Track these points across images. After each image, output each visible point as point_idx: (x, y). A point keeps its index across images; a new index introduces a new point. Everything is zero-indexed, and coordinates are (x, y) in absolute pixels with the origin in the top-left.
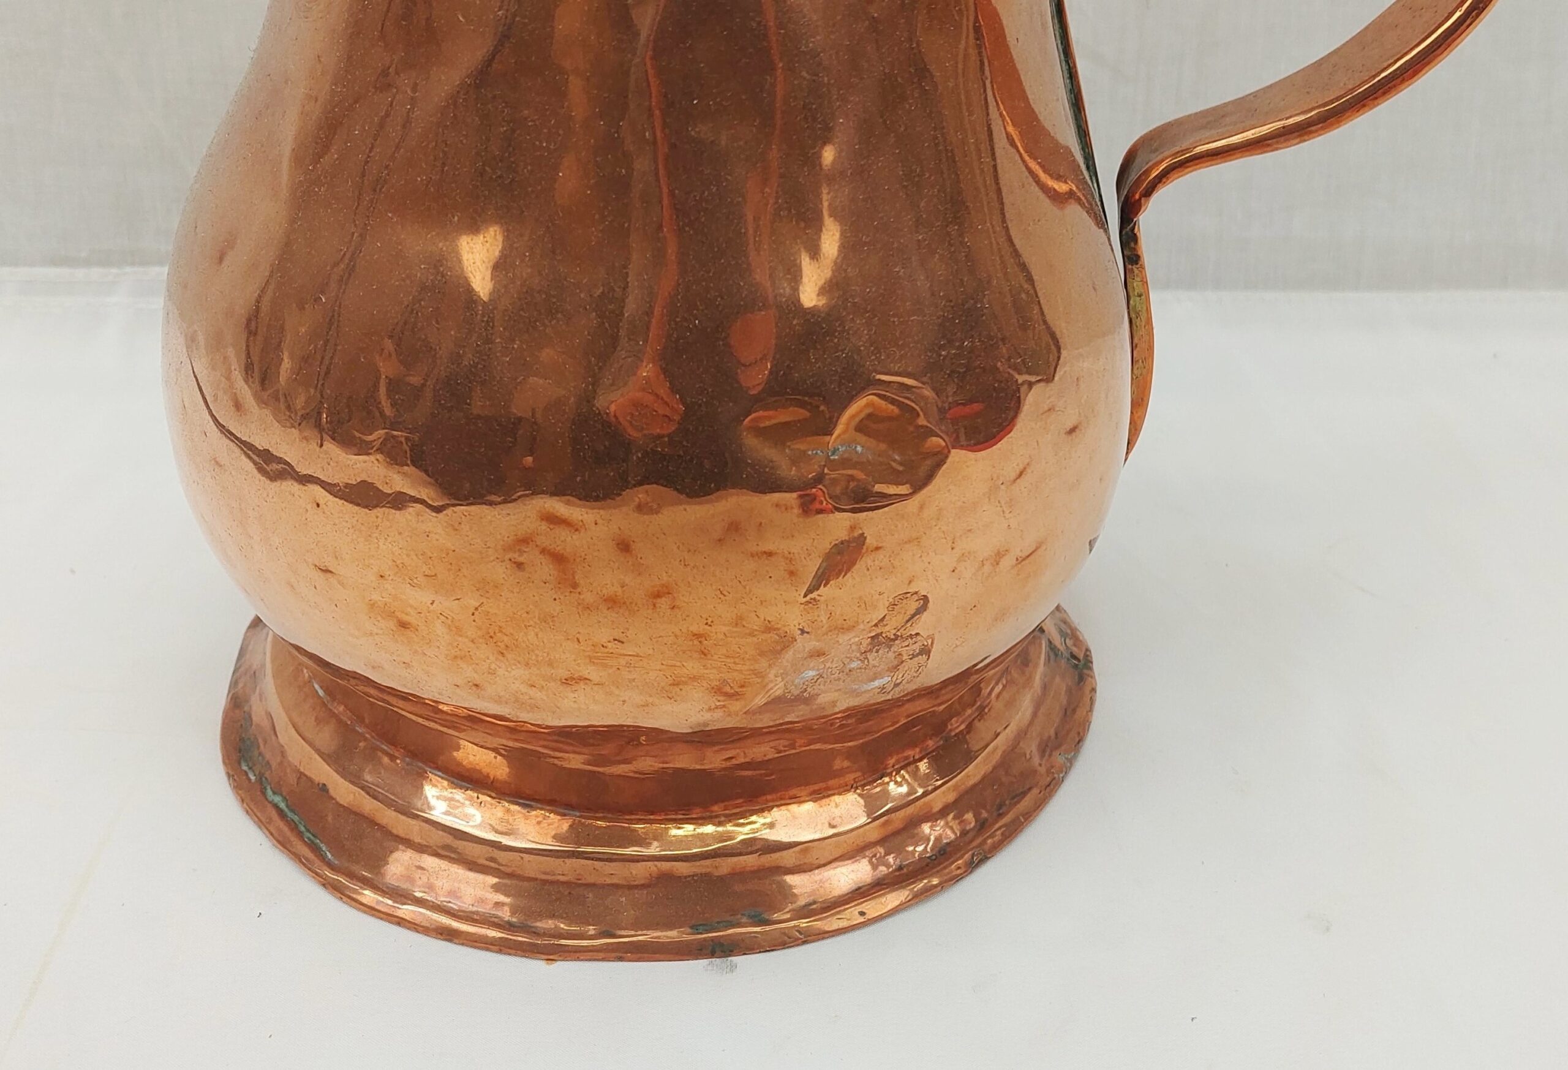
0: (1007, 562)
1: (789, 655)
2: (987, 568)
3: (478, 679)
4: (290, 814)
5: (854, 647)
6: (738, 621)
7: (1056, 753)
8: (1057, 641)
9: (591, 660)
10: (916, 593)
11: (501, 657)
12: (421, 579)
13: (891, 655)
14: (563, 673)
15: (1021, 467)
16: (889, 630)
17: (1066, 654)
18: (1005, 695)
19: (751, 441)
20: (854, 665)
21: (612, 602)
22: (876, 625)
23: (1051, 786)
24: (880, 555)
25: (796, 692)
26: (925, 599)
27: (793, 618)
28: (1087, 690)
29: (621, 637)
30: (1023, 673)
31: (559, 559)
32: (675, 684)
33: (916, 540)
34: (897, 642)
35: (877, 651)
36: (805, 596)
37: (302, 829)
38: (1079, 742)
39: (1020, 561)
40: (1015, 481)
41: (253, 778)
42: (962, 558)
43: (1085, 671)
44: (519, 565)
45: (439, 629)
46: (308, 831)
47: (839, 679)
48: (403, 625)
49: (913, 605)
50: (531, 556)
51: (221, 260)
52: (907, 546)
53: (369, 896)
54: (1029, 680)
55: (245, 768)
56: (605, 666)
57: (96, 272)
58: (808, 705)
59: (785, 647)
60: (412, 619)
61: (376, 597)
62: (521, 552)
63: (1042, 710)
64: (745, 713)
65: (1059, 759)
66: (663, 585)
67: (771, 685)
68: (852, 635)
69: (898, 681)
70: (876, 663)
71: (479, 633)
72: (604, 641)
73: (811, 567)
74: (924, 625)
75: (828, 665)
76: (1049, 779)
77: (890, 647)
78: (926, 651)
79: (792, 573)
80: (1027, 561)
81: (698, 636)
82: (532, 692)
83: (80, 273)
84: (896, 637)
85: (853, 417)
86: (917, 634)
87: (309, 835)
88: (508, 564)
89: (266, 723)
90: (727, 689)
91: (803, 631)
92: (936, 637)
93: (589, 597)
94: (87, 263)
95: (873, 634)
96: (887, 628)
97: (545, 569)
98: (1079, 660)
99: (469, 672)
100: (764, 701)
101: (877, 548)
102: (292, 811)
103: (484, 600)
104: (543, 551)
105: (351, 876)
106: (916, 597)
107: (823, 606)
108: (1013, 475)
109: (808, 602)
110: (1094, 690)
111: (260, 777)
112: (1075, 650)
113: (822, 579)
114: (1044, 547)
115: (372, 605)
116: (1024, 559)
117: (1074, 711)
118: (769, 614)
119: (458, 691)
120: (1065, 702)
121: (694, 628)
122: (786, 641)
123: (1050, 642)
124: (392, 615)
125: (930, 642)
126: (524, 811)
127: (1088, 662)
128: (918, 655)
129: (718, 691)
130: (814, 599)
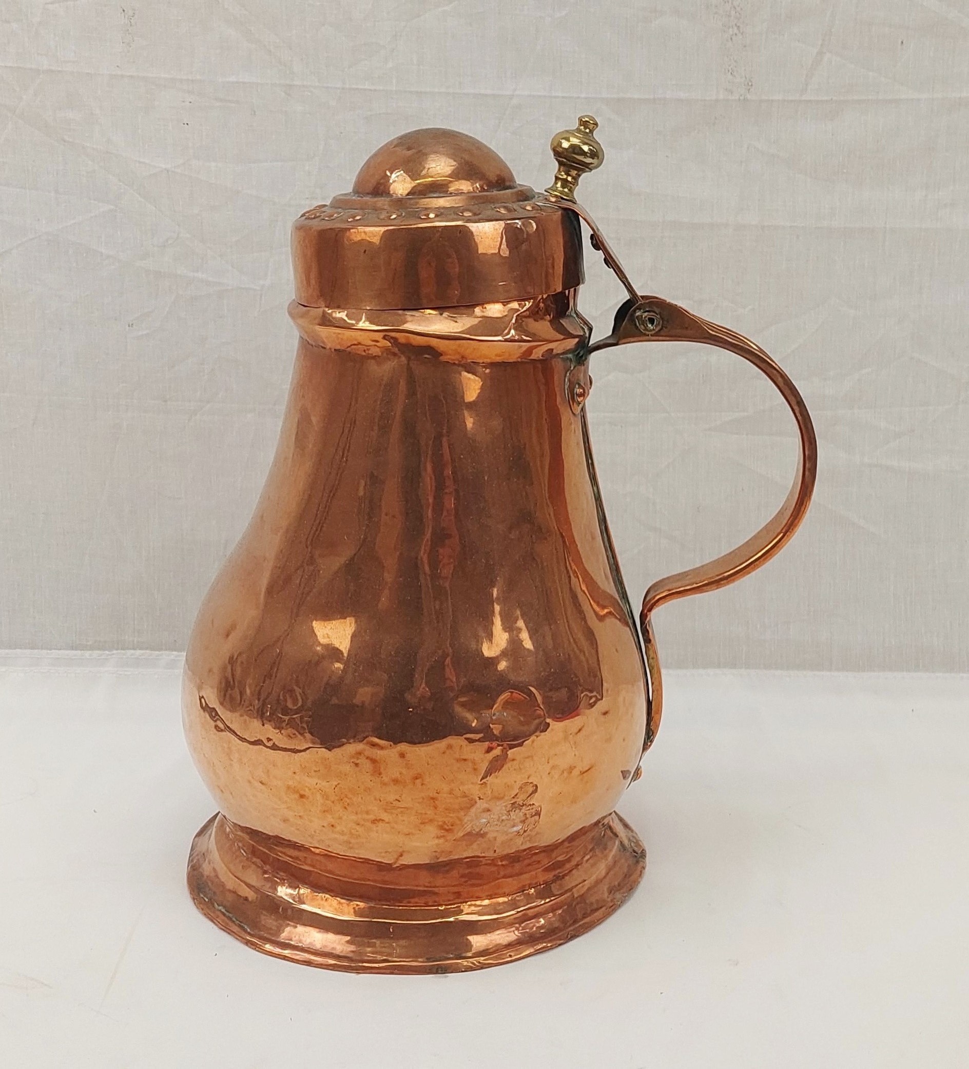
0: (576, 772)
1: (473, 810)
2: (565, 774)
3: (333, 821)
4: (227, 914)
5: (504, 808)
6: (451, 792)
7: (618, 893)
8: (626, 842)
9: (386, 810)
10: (531, 783)
11: (345, 810)
12: (313, 773)
13: (521, 814)
14: (372, 817)
15: (580, 727)
16: (519, 801)
17: (631, 850)
18: (591, 861)
19: (458, 709)
20: (504, 818)
21: (396, 781)
22: (513, 798)
23: (613, 908)
24: (515, 762)
25: (477, 830)
26: (536, 786)
27: (474, 790)
28: (639, 868)
29: (399, 798)
30: (603, 853)
31: (374, 761)
32: (423, 823)
33: (531, 757)
34: (524, 807)
35: (515, 811)
36: (481, 781)
37: (234, 919)
38: (630, 890)
39: (582, 773)
40: (576, 734)
41: (207, 900)
42: (553, 767)
43: (641, 859)
44: (357, 765)
45: (319, 797)
46: (237, 920)
47: (497, 825)
48: (302, 796)
49: (531, 789)
50: (362, 761)
51: (227, 636)
52: (527, 760)
53: (268, 947)
54: (606, 856)
55: (202, 896)
56: (392, 813)
57: (96, 653)
58: (483, 838)
59: (472, 806)
60: (307, 793)
61: (290, 783)
62: (358, 759)
63: (612, 873)
64: (454, 840)
65: (618, 896)
66: (418, 774)
67: (465, 826)
68: (502, 801)
69: (526, 829)
70: (514, 817)
71: (336, 798)
72: (391, 800)
73: (484, 767)
74: (536, 800)
75: (492, 816)
76: (611, 904)
77: (521, 810)
78: (538, 814)
79: (475, 769)
80: (585, 774)
81: (433, 798)
82: (358, 828)
83: (87, 654)
84: (523, 805)
85: (503, 699)
86: (533, 804)
87: (238, 922)
88: (352, 764)
89: (213, 874)
90: (446, 827)
91: (480, 798)
92: (543, 806)
93: (386, 779)
94: (92, 648)
95: (512, 802)
96: (519, 800)
97: (367, 765)
98: (637, 854)
99: (330, 819)
100: (462, 835)
101: (513, 760)
102: (228, 912)
103: (339, 782)
104: (367, 758)
105: (261, 938)
106: (531, 785)
107: (489, 786)
108: (576, 731)
109: (482, 784)
110: (644, 868)
111: (210, 899)
112: (636, 849)
113: (488, 773)
114: (594, 768)
115: (289, 787)
116: (584, 773)
117: (630, 876)
118: (464, 788)
119: (324, 829)
120: (625, 871)
121: (431, 795)
122: (473, 803)
123: (621, 842)
124: (297, 792)
125: (539, 809)
126: (348, 902)
127: (643, 855)
128: (534, 815)
129: (441, 828)
130: (485, 782)
